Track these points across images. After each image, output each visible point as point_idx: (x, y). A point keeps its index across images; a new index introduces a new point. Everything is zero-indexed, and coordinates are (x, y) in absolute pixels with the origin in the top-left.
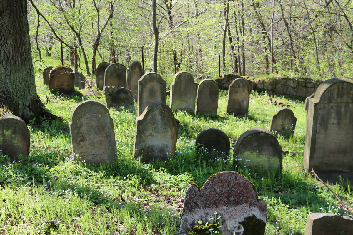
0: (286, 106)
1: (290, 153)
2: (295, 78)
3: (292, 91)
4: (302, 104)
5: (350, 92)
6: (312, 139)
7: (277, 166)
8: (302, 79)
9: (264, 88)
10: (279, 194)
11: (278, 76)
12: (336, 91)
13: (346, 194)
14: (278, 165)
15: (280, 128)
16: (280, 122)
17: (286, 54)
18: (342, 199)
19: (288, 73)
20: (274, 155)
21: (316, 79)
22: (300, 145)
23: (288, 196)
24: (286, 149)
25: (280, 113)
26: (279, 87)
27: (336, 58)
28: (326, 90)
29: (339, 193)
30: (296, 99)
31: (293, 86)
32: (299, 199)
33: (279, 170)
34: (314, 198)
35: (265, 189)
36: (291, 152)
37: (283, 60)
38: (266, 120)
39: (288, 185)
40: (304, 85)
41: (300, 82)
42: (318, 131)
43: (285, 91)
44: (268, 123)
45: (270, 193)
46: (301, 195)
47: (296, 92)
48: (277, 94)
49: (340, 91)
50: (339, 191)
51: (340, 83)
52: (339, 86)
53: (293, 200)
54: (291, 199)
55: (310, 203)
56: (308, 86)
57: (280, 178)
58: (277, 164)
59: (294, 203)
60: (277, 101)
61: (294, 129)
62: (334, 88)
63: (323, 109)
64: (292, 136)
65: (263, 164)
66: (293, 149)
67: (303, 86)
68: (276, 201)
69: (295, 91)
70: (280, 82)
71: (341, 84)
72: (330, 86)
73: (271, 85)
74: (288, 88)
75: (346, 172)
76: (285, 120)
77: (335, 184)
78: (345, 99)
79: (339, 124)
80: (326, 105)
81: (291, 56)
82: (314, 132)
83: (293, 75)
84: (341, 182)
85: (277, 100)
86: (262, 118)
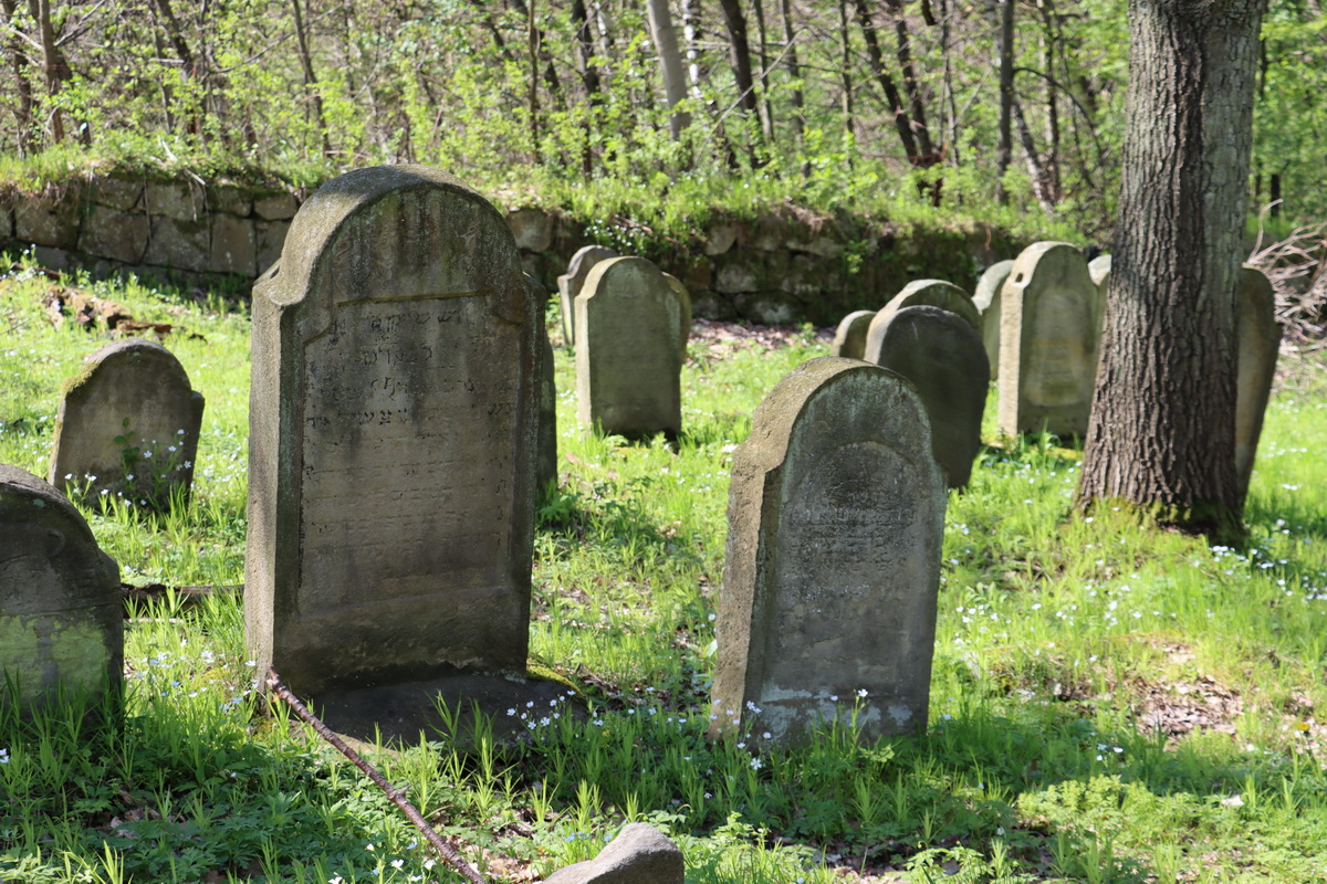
0: (150, 331)
1: (171, 594)
2: (193, 169)
3: (180, 246)
4: (240, 318)
5: (462, 241)
6: (279, 506)
7: (89, 674)
8: (231, 173)
9: (14, 233)
10: (111, 833)
11: (91, 163)
12: (390, 236)
13: (475, 789)
14: (99, 667)
15: (110, 458)
16: (107, 421)
17: (133, 37)
18: (450, 815)
19: (148, 144)
20: (70, 613)
21: (307, 176)
22: (229, 544)
23: (162, 833)
24: (149, 571)
25: (101, 372)
26: (102, 223)
27: (406, 54)
28: (339, 229)
29: (439, 784)
30: (204, 288)
31: (181, 216)
32: (225, 846)
33: (107, 692)
34: (305, 831)
35: (26, 811)
36: (177, 590)
37: (117, 70)
38: (35, 416)
39: (160, 776)
40: (245, 210)
41: (221, 195)
42: (309, 461)
43: (140, 245)
44: (46, 431)
45: (54, 830)
46: (235, 822)
47: (202, 250)
48: (97, 267)
49: (411, 233)
50: (436, 775)
51: (405, 189)
52: (402, 206)
53: (191, 854)
54: (179, 851)
55: (284, 861)
56: (268, 216)
57: (111, 738)
58: (93, 664)
59: (195, 871)
60: (98, 303)
61: (192, 459)
62: (378, 219)
63: (330, 337)
64: (180, 497)
65: (12, 669)
66: (190, 570)
67: (240, 217)
68: (87, 872)
69: (196, 244)
70: (108, 195)
71: (412, 196)
72: (358, 212)
73: (52, 213)
74: (154, 230)
75: (468, 670)
76: (137, 409)
77: (415, 742)
78: (438, 277)
79: (417, 412)
80: (345, 315)
81: (160, 44)
82: (288, 467)
83: (176, 153)
84: (444, 727)
85: (94, 299)
86: (11, 405)
